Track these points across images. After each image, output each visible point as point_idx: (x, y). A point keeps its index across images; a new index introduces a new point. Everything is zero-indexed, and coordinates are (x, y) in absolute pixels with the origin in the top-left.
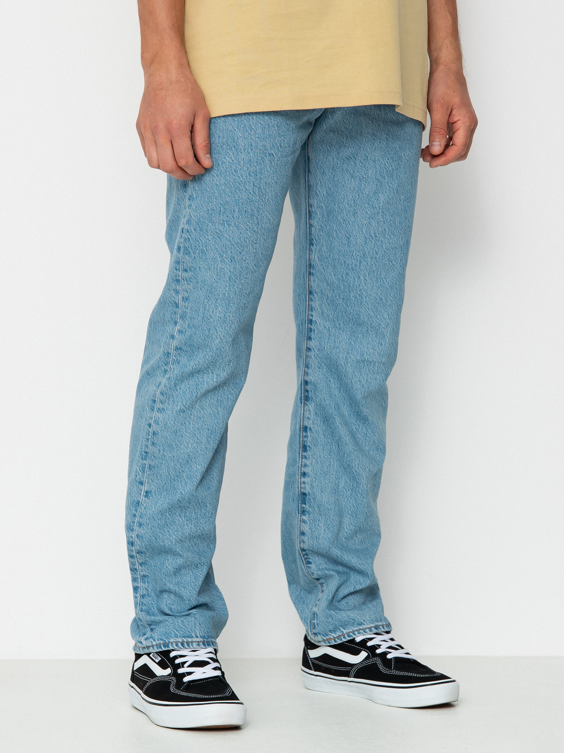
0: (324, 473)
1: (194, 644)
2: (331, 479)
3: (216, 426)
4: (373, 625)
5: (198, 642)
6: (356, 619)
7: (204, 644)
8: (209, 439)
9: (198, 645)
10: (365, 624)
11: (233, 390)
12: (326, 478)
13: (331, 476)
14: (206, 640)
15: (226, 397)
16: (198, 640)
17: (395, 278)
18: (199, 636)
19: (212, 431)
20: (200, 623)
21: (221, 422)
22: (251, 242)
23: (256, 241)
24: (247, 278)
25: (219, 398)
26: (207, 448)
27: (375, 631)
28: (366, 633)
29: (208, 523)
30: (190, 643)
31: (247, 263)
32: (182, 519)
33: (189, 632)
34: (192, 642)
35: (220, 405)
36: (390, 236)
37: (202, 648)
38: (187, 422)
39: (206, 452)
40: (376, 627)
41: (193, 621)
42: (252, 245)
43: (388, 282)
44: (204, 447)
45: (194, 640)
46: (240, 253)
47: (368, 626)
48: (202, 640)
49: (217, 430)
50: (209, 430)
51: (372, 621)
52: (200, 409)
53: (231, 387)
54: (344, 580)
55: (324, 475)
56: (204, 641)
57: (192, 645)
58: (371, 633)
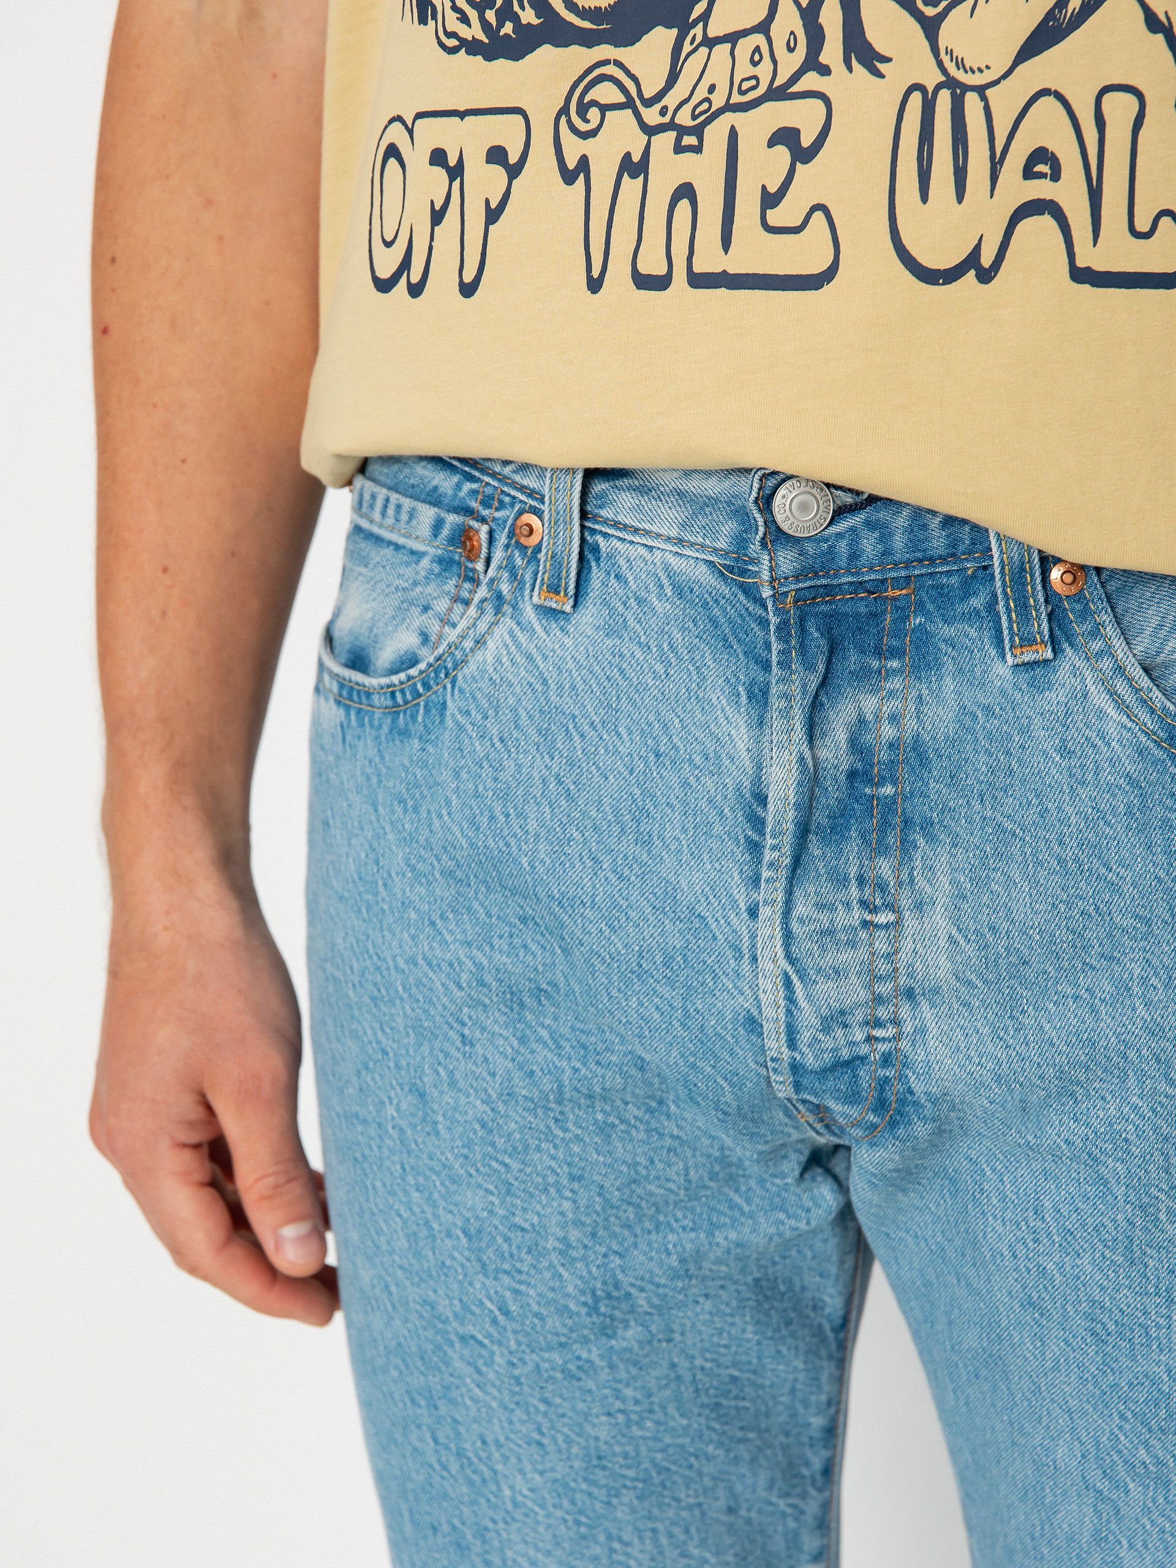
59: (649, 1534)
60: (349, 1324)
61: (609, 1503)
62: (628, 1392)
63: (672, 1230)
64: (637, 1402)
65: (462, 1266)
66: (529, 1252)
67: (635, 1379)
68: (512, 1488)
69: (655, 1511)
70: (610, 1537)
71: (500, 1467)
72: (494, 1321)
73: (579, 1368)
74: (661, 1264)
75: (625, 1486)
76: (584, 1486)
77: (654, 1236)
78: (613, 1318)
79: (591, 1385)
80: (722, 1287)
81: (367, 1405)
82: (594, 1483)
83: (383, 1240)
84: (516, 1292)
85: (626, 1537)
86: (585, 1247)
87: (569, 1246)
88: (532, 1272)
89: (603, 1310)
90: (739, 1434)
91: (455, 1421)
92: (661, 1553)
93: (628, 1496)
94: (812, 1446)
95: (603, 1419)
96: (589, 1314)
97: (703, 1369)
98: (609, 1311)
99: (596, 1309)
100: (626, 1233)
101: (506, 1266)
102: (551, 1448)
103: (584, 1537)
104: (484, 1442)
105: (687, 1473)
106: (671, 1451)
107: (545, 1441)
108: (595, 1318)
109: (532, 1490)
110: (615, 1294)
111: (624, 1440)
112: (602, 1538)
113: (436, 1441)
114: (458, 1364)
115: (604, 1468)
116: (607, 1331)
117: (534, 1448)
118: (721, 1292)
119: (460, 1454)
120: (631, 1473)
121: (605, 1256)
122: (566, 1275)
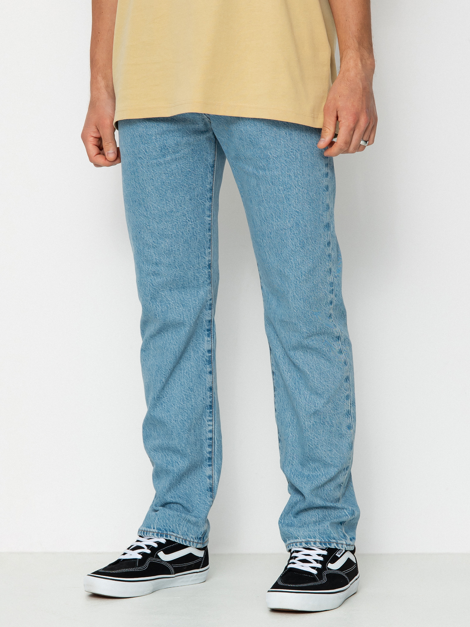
0: (284, 410)
1: (151, 533)
2: (288, 415)
3: (162, 363)
4: (304, 540)
5: (154, 532)
6: (293, 533)
7: (157, 535)
8: (157, 373)
9: (153, 534)
10: (299, 539)
11: (175, 336)
12: (285, 414)
13: (289, 412)
14: (160, 532)
15: (169, 342)
16: (154, 530)
17: (288, 254)
18: (156, 528)
19: (159, 367)
20: (159, 518)
21: (165, 361)
22: (144, 224)
23: (149, 223)
24: (149, 252)
25: (164, 342)
26: (156, 380)
27: (304, 545)
28: (297, 546)
29: (171, 439)
30: (148, 533)
31: (146, 240)
32: (155, 433)
33: (150, 524)
34: (150, 532)
35: (164, 348)
36: (277, 220)
37: (155, 537)
38: (147, 359)
39: (156, 383)
40: (307, 543)
41: (154, 516)
42: (146, 227)
43: (283, 257)
44: (154, 379)
45: (151, 530)
46: (139, 233)
47: (300, 541)
48: (157, 531)
49: (162, 366)
50: (157, 366)
51: (305, 537)
52: (154, 349)
53: (174, 334)
54: (297, 500)
55: (284, 411)
56: (159, 532)
57: (149, 534)
58: (300, 546)
59: (174, 200)
60: (122, 165)
61: (165, 192)
62: (168, 169)
63: (176, 136)
64: (170, 172)
65: (139, 143)
66: (150, 139)
67: (169, 167)
68: (148, 189)
69: (175, 195)
70: (166, 200)
71: (146, 185)
72: (144, 153)
73: (159, 163)
74: (173, 142)
75: (169, 189)
76: (161, 188)
77: (172, 137)
78: (165, 154)
79: (161, 167)
80: (185, 148)
81: (124, 181)
82: (163, 188)
83: (127, 141)
84: (148, 147)
85: (169, 200)
86: (160, 138)
87: (157, 138)
88: (151, 143)
89: (163, 151)
90: (191, 183)
91: (138, 176)
92: (176, 205)
93: (169, 191)
94: (207, 192)
95: (164, 175)
96: (161, 152)
97: (183, 167)
98: (164, 152)
99: (162, 151)
100: (167, 136)
101: (146, 142)
102: (155, 180)
103: (161, 200)
104: (143, 180)
105: (181, 189)
106: (177, 183)
107: (154, 179)
108: (162, 153)
109: (152, 190)
110: (165, 148)
111: (168, 180)
112: (165, 200)
113: (135, 182)
114: (139, 164)
115: (164, 185)
116: (164, 156)
117: (152, 180)
118: (185, 149)
119: (139, 183)
120: (170, 187)
121: (163, 140)
122: (156, 144)
